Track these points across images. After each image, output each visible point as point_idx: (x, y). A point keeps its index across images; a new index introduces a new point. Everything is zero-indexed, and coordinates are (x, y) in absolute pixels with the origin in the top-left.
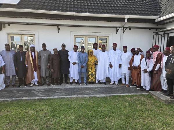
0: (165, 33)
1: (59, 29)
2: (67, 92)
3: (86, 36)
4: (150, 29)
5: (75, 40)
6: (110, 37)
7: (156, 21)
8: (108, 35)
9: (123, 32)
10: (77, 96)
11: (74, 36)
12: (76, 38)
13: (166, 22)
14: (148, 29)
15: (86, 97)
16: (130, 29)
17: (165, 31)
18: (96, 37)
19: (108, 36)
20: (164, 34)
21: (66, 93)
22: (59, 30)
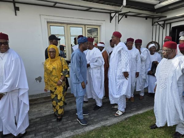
0: (165, 22)
1: (17, 9)
2: (49, 127)
3: (68, 24)
4: (146, 18)
5: (49, 30)
6: (102, 26)
7: (156, 7)
8: (100, 24)
9: (119, 21)
10: (72, 133)
11: (48, 22)
12: (51, 27)
13: (170, 7)
14: (145, 18)
15: (91, 132)
16: (125, 17)
17: (165, 21)
18: (83, 26)
19: (100, 26)
20: (164, 24)
21: (47, 131)
22: (17, 11)
